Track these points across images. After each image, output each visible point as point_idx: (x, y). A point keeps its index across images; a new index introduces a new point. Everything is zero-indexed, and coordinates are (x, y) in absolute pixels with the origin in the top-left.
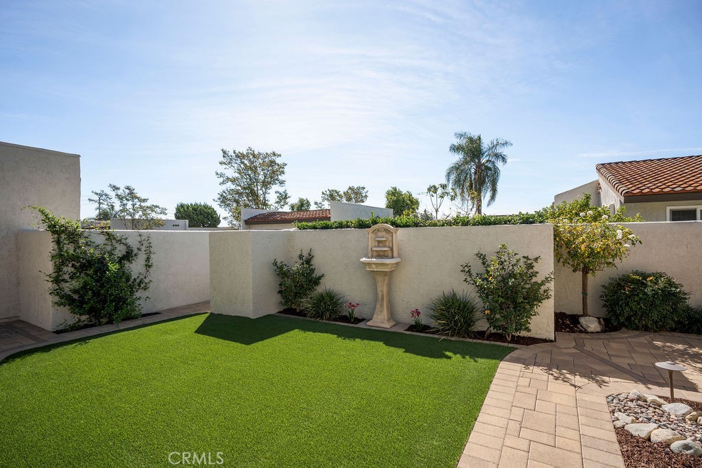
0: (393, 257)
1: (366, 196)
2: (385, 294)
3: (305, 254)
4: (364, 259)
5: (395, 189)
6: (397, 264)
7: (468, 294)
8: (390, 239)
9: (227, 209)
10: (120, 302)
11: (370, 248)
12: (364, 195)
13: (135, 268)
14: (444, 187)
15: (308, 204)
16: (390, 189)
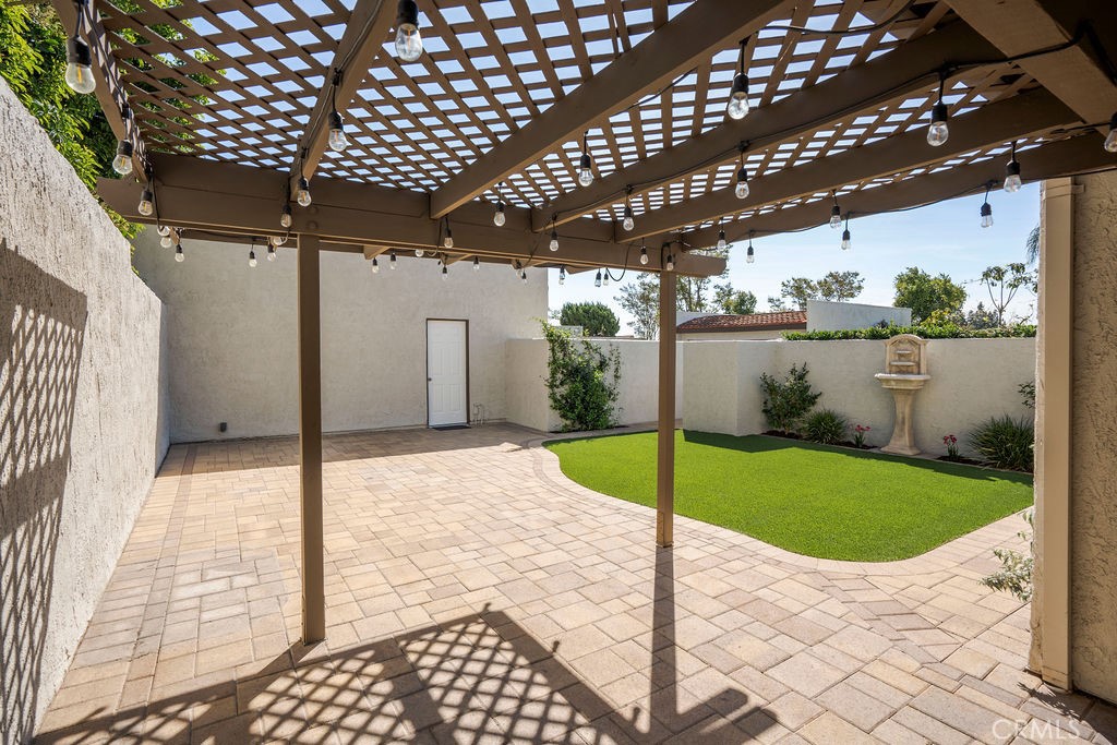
0: (919, 373)
1: (860, 288)
2: (907, 416)
3: (799, 368)
4: (879, 375)
5: (915, 271)
6: (925, 381)
7: (1024, 423)
8: (917, 351)
9: (633, 311)
10: (600, 411)
11: (887, 363)
12: (856, 285)
13: (606, 377)
14: (1019, 268)
15: (753, 300)
16: (905, 271)
